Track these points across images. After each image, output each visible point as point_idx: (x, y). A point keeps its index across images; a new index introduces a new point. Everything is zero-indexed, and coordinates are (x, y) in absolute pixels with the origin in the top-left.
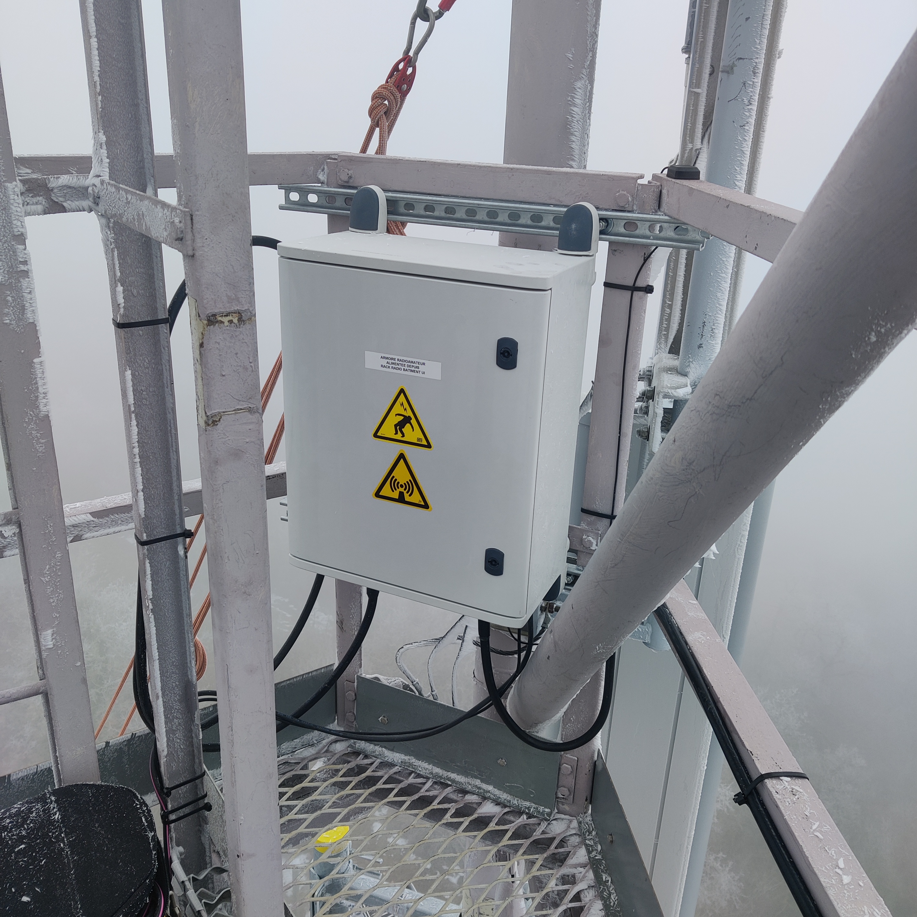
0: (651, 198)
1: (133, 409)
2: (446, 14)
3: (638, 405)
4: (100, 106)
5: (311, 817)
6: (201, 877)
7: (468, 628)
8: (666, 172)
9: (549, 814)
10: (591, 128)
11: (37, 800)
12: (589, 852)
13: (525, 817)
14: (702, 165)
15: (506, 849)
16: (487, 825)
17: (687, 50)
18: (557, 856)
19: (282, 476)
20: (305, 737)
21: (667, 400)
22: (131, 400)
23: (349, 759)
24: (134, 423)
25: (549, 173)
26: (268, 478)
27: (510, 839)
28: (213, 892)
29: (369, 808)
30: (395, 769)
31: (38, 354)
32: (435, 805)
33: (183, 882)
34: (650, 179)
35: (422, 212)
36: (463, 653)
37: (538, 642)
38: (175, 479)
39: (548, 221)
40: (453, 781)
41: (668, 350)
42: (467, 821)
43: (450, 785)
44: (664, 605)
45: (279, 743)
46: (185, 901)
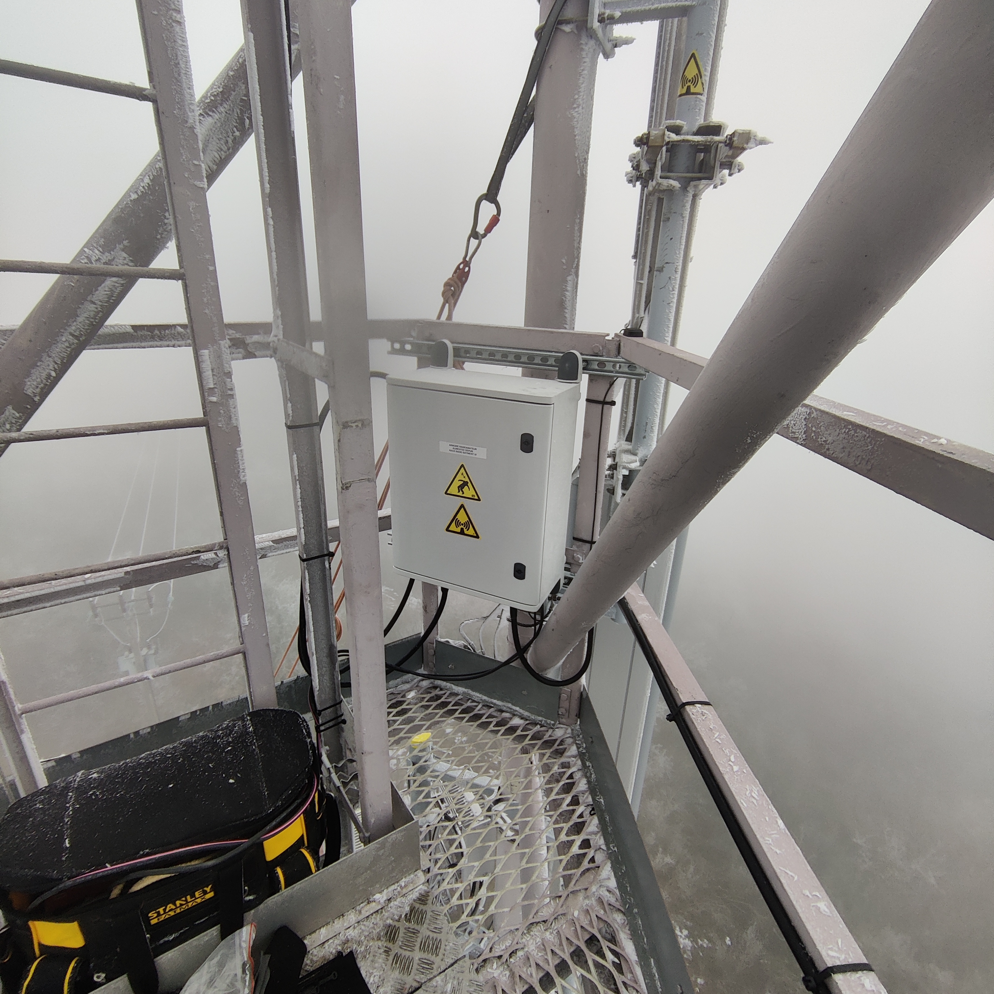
0: (613, 348)
1: (297, 478)
2: (489, 235)
3: (607, 473)
4: (277, 293)
5: (407, 727)
6: (340, 765)
7: (504, 612)
8: (623, 332)
9: (554, 725)
10: (577, 305)
11: (238, 719)
12: (578, 748)
13: (539, 726)
14: (644, 328)
15: (527, 746)
16: (515, 731)
17: (635, 257)
18: (559, 751)
19: (389, 517)
20: (404, 677)
21: (624, 470)
22: (296, 473)
23: (431, 691)
24: (298, 486)
25: (552, 332)
26: (380, 518)
27: (530, 740)
28: (347, 774)
29: (443, 721)
30: (460, 697)
31: (239, 445)
32: (483, 719)
33: (329, 768)
34: (613, 336)
35: (475, 356)
36: (501, 626)
37: (547, 619)
38: (323, 521)
39: (551, 361)
40: (495, 704)
41: (625, 439)
42: (503, 729)
43: (493, 707)
44: (624, 598)
45: (387, 681)
46: (330, 780)
